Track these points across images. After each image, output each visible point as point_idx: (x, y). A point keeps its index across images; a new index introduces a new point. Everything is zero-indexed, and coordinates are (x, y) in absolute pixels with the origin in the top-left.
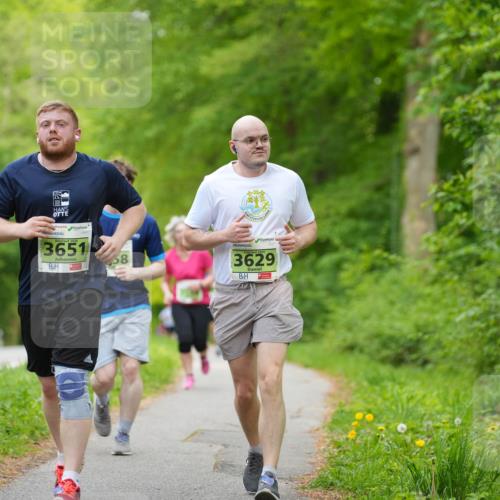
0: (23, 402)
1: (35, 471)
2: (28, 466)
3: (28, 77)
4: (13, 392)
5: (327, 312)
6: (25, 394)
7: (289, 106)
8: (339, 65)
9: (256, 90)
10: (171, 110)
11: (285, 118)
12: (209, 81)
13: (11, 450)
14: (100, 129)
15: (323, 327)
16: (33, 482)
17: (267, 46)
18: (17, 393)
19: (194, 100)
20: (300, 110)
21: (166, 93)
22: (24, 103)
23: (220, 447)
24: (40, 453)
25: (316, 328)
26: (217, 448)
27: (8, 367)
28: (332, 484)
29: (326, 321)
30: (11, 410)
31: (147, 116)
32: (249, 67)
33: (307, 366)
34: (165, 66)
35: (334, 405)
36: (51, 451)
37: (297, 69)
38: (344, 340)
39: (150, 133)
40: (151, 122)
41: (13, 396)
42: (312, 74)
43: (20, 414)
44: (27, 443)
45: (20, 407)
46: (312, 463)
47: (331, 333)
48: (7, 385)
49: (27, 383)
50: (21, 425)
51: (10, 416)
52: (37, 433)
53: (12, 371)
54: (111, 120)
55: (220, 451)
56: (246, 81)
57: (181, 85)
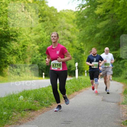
3: (65, 29)
5: (122, 71)
7: (114, 33)
8: (124, 25)
9: (108, 30)
10: (91, 34)
11: (113, 35)
12: (98, 29)
14: (78, 38)
15: (121, 74)
17: (109, 22)
20: (116, 34)
21: (91, 31)
23: (103, 97)
28: (125, 104)
29: (122, 73)
31: (87, 35)
32: (106, 25)
33: (118, 82)
34: (90, 26)
35: (124, 89)
37: (116, 26)
38: (125, 77)
39: (87, 38)
40: (88, 36)
42: (118, 27)
47: (123, 75)
52: (69, 94)
54: (80, 36)
56: (106, 28)
57: (93, 29)
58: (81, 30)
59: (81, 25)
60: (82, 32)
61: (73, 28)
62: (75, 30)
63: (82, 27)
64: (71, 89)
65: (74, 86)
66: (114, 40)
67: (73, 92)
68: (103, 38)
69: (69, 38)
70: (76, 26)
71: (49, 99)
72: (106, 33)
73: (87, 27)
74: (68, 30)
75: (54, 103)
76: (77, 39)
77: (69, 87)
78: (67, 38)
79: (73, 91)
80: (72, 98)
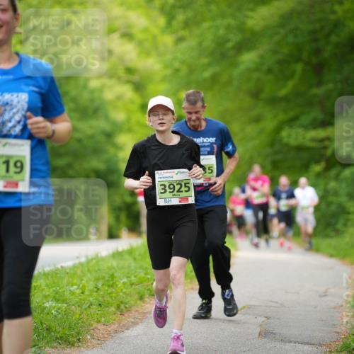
0: (111, 282)
1: (121, 335)
2: (116, 331)
4: (104, 275)
5: (349, 213)
6: (112, 276)
7: (317, 52)
9: (291, 39)
10: (224, 56)
11: (314, 60)
12: (253, 33)
13: (103, 319)
14: (169, 72)
15: (345, 225)
16: (120, 344)
18: (107, 275)
19: (241, 48)
20: (326, 54)
21: (221, 43)
22: (110, 52)
23: (264, 319)
24: (124, 322)
25: (339, 226)
26: (261, 320)
27: (99, 255)
29: (347, 220)
30: (102, 289)
31: (205, 61)
32: (286, 18)
33: (332, 256)
34: (219, 22)
36: (133, 320)
37: (325, 20)
40: (209, 65)
41: (104, 278)
42: (337, 25)
43: (109, 292)
44: (115, 314)
45: (109, 286)
46: (338, 333)
47: (351, 230)
48: (99, 270)
49: (114, 268)
50: (110, 300)
51: (102, 293)
52: (122, 306)
53: (103, 259)
54: (177, 65)
55: (263, 322)
56: (282, 31)
57: (231, 36)
58: (180, 40)
59: (181, 17)
60: (183, 45)
61: (146, 30)
62: (154, 38)
63: (186, 25)
64: (132, 284)
65: (146, 274)
66: (319, 84)
67: (141, 298)
68: (269, 71)
69: (130, 71)
70: (162, 21)
71: (37, 328)
72: (286, 50)
73: (206, 25)
74: (127, 35)
75: (55, 344)
76: (164, 79)
77: (125, 280)
78: (121, 72)
79: (139, 293)
80: (135, 324)
